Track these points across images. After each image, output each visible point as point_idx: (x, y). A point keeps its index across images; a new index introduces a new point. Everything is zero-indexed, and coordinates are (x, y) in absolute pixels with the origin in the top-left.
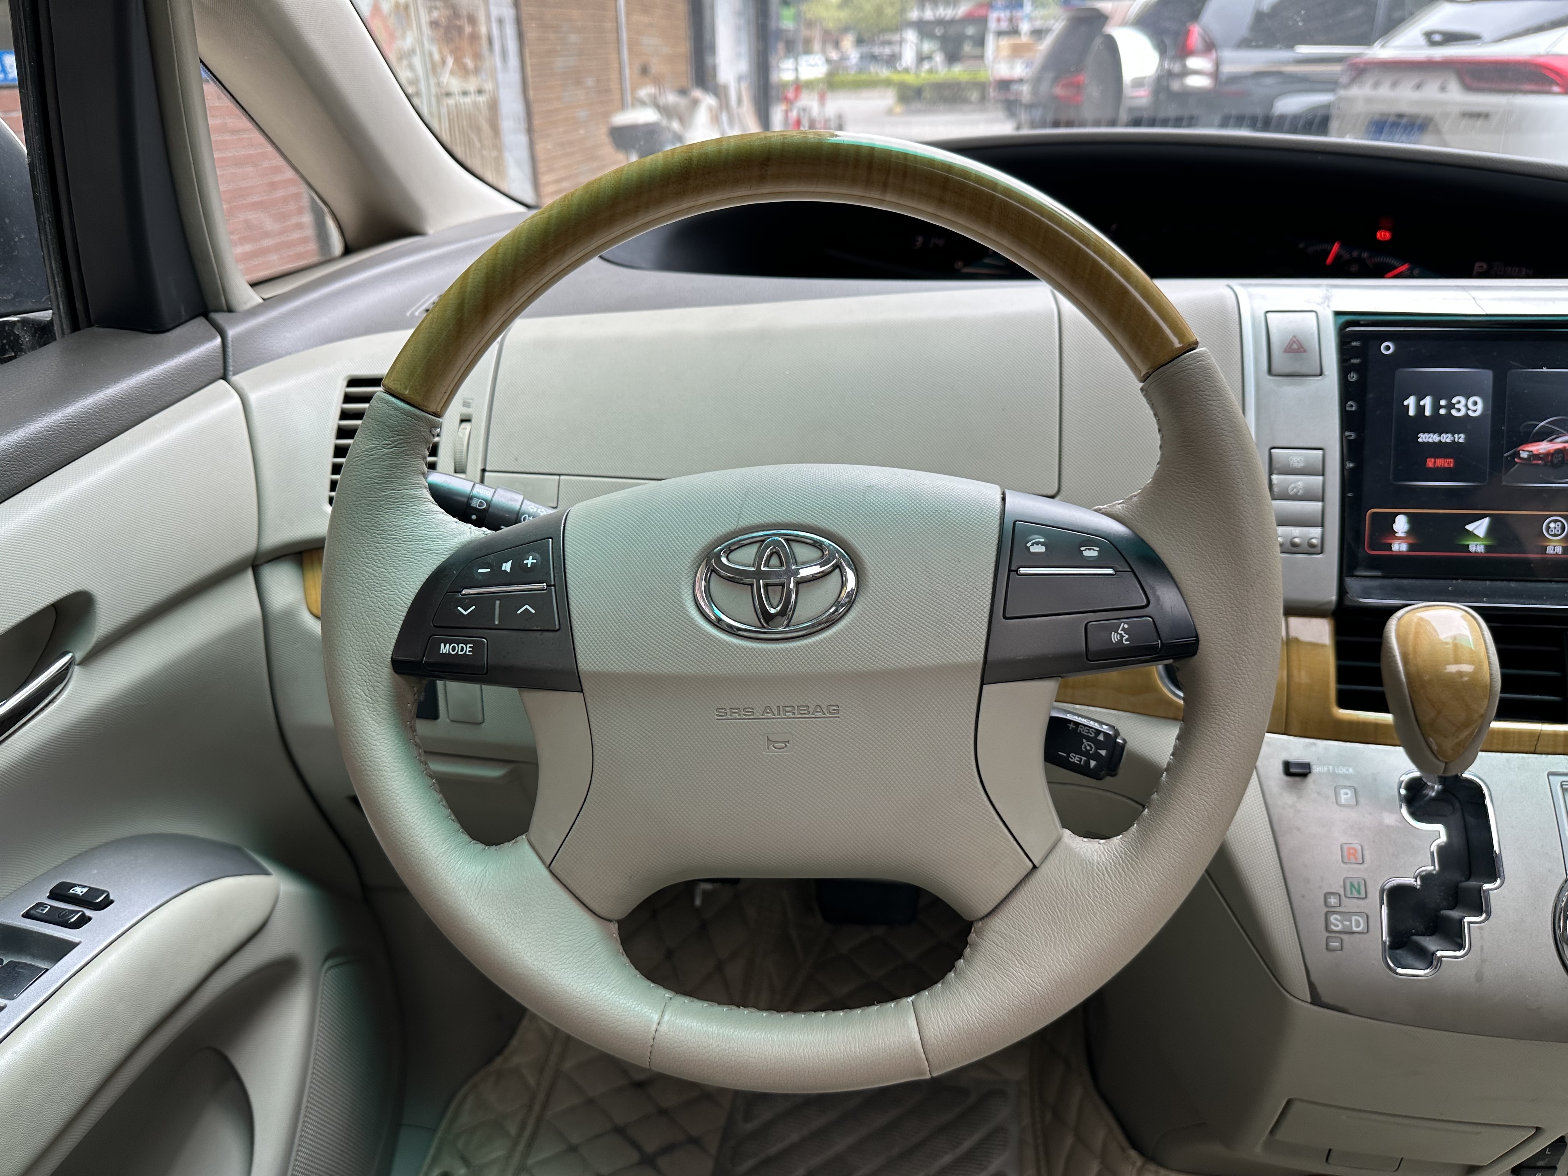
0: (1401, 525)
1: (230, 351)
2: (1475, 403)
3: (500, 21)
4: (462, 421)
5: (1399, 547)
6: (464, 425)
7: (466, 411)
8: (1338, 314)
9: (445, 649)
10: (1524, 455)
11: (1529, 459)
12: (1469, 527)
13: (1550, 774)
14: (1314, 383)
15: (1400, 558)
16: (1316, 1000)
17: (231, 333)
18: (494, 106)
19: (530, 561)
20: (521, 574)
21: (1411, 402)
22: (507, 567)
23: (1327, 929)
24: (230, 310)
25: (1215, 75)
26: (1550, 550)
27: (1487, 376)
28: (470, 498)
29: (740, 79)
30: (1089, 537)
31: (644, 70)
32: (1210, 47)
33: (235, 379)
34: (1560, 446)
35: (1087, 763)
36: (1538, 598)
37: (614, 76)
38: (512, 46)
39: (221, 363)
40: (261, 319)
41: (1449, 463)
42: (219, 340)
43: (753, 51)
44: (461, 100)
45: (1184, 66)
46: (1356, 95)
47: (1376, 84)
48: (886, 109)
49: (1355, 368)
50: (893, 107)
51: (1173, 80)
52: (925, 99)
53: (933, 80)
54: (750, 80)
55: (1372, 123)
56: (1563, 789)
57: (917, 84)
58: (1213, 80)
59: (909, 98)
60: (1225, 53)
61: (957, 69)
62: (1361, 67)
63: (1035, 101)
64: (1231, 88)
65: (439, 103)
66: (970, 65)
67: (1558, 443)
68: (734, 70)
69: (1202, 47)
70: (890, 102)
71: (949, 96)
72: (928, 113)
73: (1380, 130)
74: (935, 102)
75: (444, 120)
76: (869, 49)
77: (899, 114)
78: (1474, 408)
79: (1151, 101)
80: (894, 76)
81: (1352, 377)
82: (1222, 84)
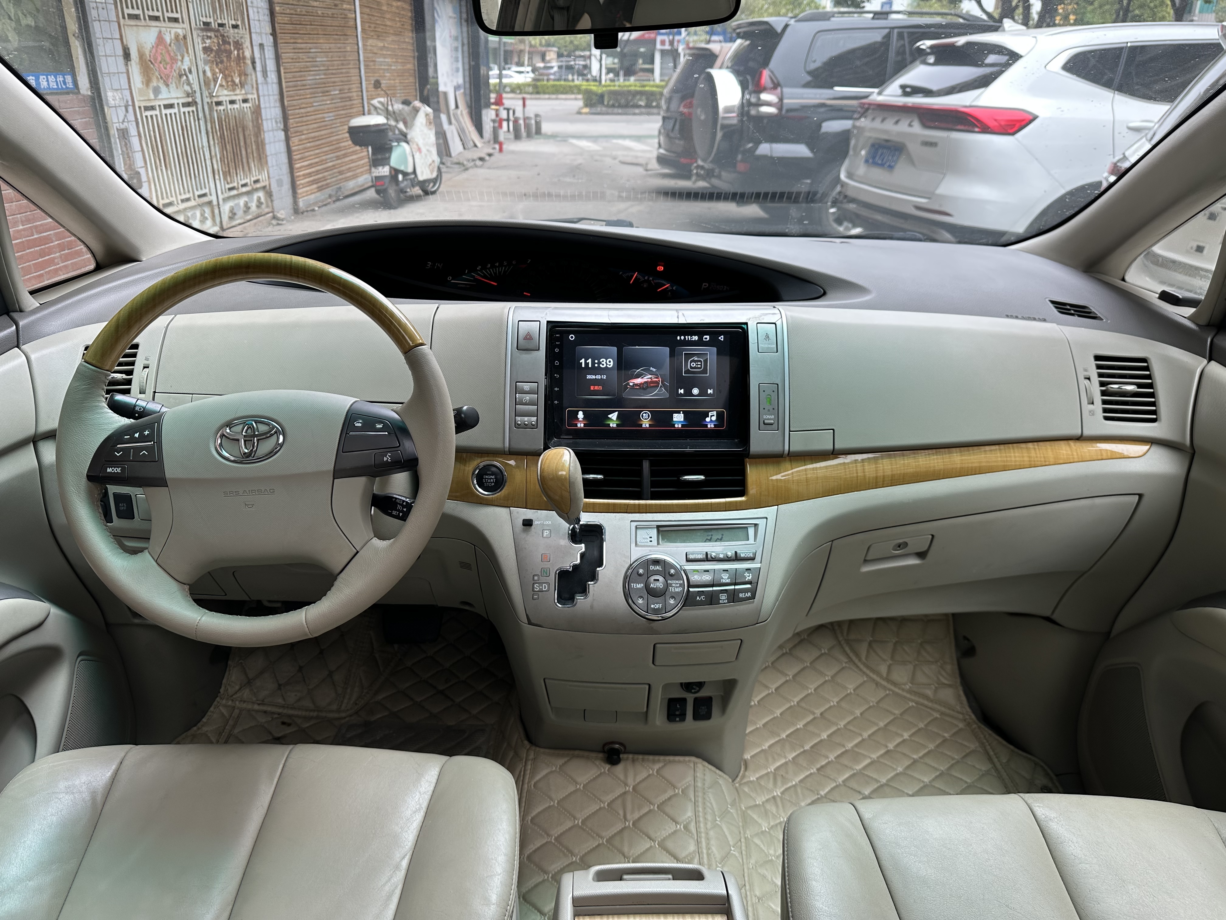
0: (581, 415)
1: (21, 333)
2: (610, 362)
3: (261, 46)
4: (144, 368)
5: (581, 425)
6: (145, 369)
7: (147, 362)
8: (548, 322)
9: (109, 470)
10: (631, 384)
11: (633, 386)
12: (610, 416)
13: (631, 521)
14: (535, 353)
15: (581, 430)
16: (530, 623)
17: (21, 324)
18: (257, 111)
19: (146, 433)
20: (143, 438)
21: (583, 361)
22: (137, 435)
23: (533, 590)
24: (21, 311)
25: (780, 105)
26: (644, 426)
27: (615, 349)
28: (135, 406)
29: (456, 88)
30: (380, 419)
31: (377, 85)
32: (776, 85)
33: (23, 347)
34: (646, 380)
35: (399, 514)
36: (642, 447)
37: (355, 87)
38: (271, 65)
39: (16, 339)
40: (38, 315)
41: (600, 388)
42: (15, 327)
43: (467, 67)
44: (229, 106)
45: (759, 99)
46: (862, 125)
47: (873, 119)
48: (576, 109)
49: (558, 346)
50: (582, 108)
51: (751, 108)
52: (606, 103)
53: (612, 88)
54: (465, 89)
55: (873, 145)
56: (636, 528)
57: (600, 91)
58: (778, 109)
59: (593, 101)
60: (786, 90)
61: (632, 79)
62: (866, 106)
63: (669, 114)
64: (791, 114)
65: (211, 110)
66: (641, 76)
67: (647, 378)
68: (452, 81)
69: (772, 86)
70: (581, 103)
71: (623, 101)
72: (607, 114)
73: (877, 150)
74: (613, 106)
75: (215, 122)
76: (567, 61)
77: (586, 114)
78: (609, 363)
79: (738, 121)
80: (585, 83)
81: (557, 350)
82: (784, 112)
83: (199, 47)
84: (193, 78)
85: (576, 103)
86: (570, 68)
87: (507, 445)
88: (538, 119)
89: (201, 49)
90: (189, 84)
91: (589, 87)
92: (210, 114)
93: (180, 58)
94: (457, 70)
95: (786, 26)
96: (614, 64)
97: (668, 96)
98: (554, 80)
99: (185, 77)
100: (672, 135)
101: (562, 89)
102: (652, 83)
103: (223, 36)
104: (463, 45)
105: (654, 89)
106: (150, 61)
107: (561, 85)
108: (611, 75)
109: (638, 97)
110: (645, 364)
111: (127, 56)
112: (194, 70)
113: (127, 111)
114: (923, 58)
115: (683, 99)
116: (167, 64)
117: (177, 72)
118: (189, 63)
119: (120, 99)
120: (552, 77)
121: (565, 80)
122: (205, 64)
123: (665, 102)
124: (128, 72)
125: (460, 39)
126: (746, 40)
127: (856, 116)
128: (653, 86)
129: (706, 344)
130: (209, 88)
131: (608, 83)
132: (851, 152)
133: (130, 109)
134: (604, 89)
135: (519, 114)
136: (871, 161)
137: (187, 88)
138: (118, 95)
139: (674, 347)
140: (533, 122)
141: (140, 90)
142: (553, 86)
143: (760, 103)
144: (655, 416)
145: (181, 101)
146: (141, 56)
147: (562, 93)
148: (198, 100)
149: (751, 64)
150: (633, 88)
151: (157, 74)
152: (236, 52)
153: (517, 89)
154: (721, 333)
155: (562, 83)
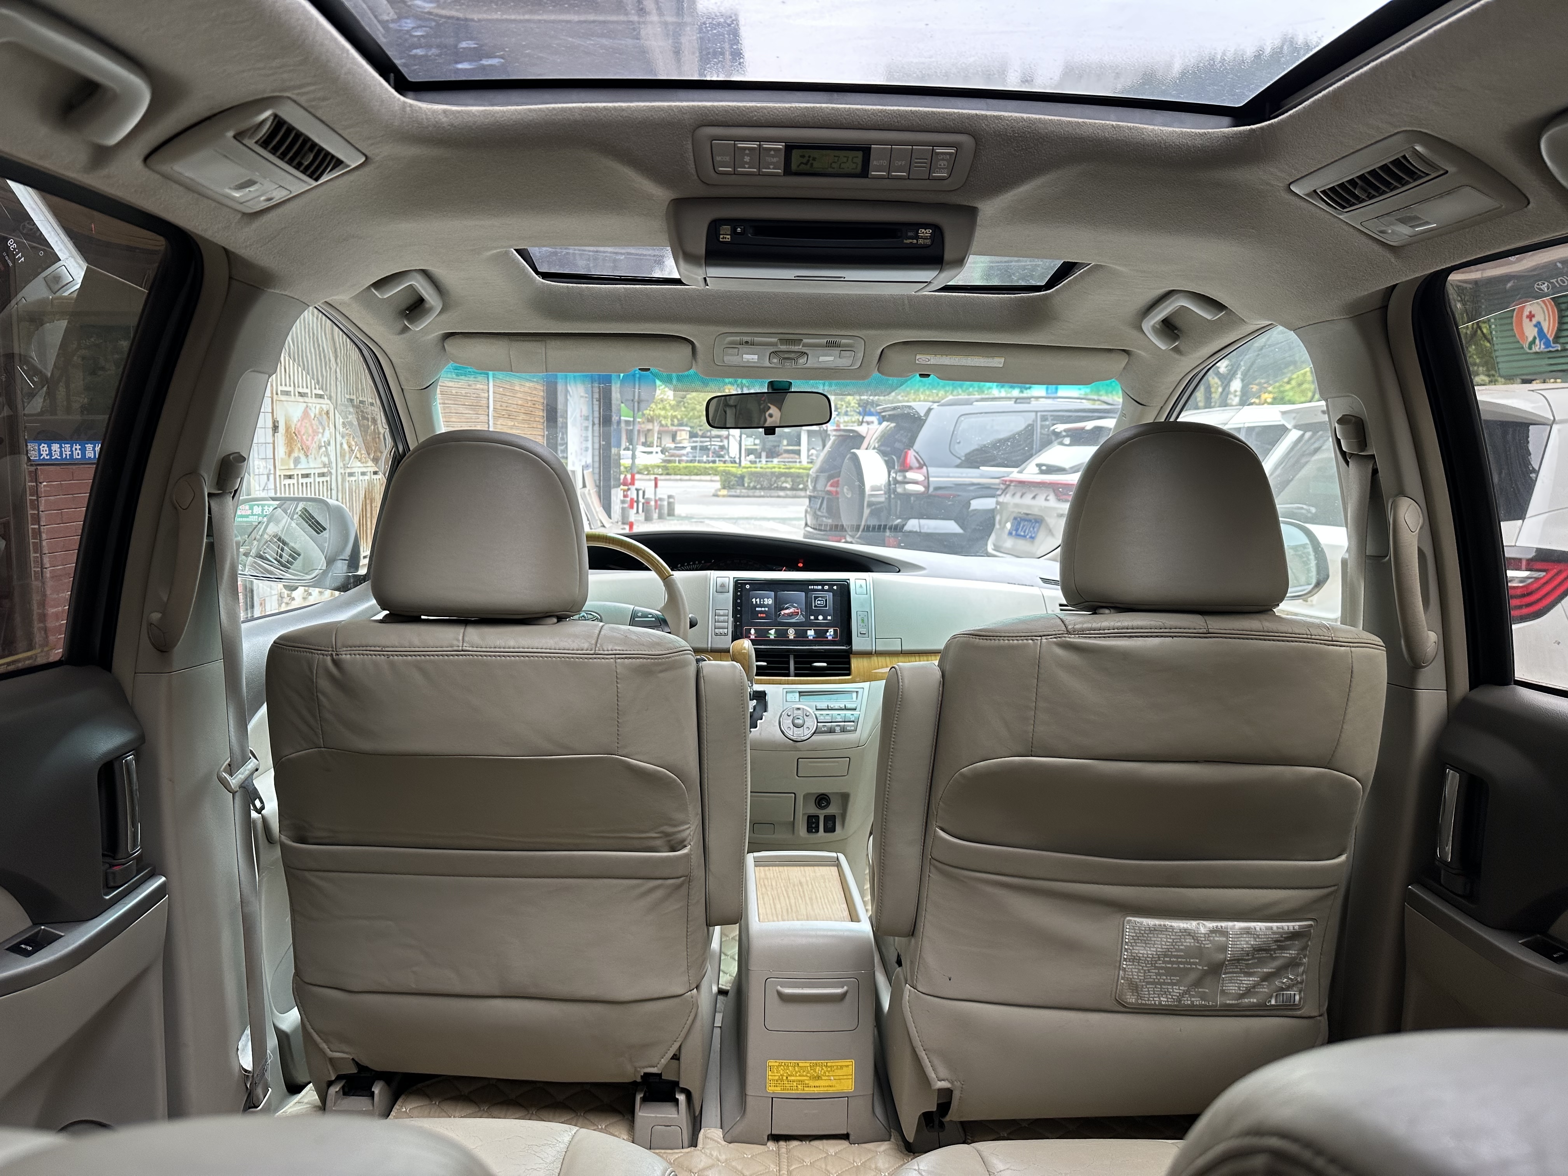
0: (753, 631)
8: (734, 582)
10: (783, 613)
12: (770, 632)
13: (784, 689)
14: (727, 595)
21: (754, 600)
25: (926, 484)
26: (790, 637)
27: (773, 593)
29: (585, 467)
30: (650, 614)
32: (922, 465)
36: (789, 648)
41: (764, 615)
43: (597, 446)
44: (361, 478)
45: (905, 477)
46: (1005, 501)
47: (1014, 495)
48: (713, 491)
49: (739, 591)
50: (720, 490)
51: (897, 485)
52: (746, 485)
53: (753, 470)
54: (593, 468)
55: (1015, 519)
56: (787, 692)
57: (740, 472)
58: (924, 487)
59: (732, 483)
60: (932, 470)
61: (776, 460)
62: (1008, 483)
63: (815, 494)
64: (940, 492)
65: (343, 480)
66: (785, 458)
67: (792, 610)
68: (580, 460)
69: (917, 465)
70: (718, 485)
71: (765, 484)
72: (748, 496)
73: (1019, 523)
74: (755, 488)
75: (346, 493)
76: (701, 442)
77: (724, 496)
78: (769, 602)
79: (886, 498)
80: (722, 464)
81: (739, 594)
82: (931, 489)
83: (340, 421)
84: (331, 449)
85: (713, 485)
86: (704, 449)
87: (710, 646)
88: (671, 500)
89: (341, 423)
90: (327, 455)
91: (727, 468)
92: (342, 485)
93: (321, 431)
94: (587, 449)
95: (930, 410)
96: (755, 445)
97: (814, 475)
98: (687, 462)
99: (324, 449)
100: (819, 513)
101: (695, 471)
102: (798, 465)
103: (362, 412)
104: (594, 424)
105: (801, 471)
106: (294, 433)
107: (694, 467)
108: (752, 457)
109: (783, 479)
110: (791, 602)
111: (275, 428)
112: (332, 442)
113: (268, 479)
114: (1060, 440)
115: (830, 478)
116: (309, 436)
117: (317, 444)
118: (329, 436)
119: (264, 467)
120: (684, 458)
121: (699, 462)
122: (343, 437)
123: (812, 482)
124: (274, 443)
125: (591, 419)
126: (892, 423)
127: (999, 492)
128: (800, 468)
129: (826, 591)
130: (344, 460)
131: (749, 464)
132: (997, 526)
133: (272, 477)
134: (744, 470)
135: (650, 494)
136: (1014, 533)
137: (325, 460)
138: (262, 464)
139: (807, 592)
140: (665, 503)
141: (282, 459)
142: (686, 468)
143: (906, 480)
144: (797, 633)
145: (317, 471)
146: (288, 428)
147: (697, 474)
148: (334, 471)
149: (897, 445)
150: (777, 470)
151: (299, 445)
152: (373, 427)
153: (647, 470)
154: (835, 585)
155: (696, 464)
